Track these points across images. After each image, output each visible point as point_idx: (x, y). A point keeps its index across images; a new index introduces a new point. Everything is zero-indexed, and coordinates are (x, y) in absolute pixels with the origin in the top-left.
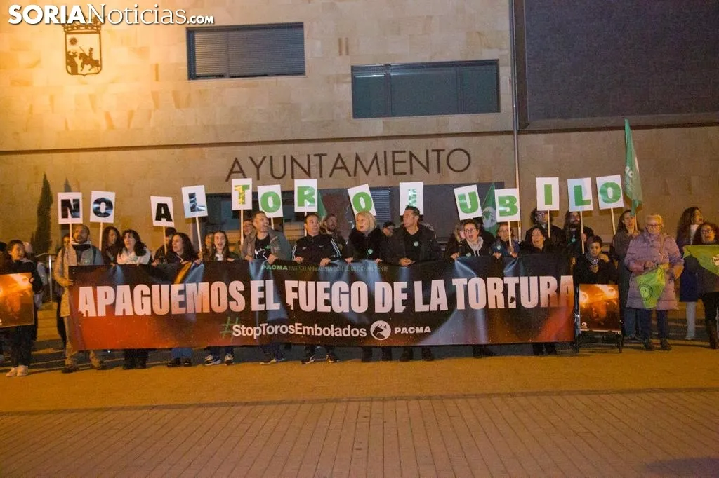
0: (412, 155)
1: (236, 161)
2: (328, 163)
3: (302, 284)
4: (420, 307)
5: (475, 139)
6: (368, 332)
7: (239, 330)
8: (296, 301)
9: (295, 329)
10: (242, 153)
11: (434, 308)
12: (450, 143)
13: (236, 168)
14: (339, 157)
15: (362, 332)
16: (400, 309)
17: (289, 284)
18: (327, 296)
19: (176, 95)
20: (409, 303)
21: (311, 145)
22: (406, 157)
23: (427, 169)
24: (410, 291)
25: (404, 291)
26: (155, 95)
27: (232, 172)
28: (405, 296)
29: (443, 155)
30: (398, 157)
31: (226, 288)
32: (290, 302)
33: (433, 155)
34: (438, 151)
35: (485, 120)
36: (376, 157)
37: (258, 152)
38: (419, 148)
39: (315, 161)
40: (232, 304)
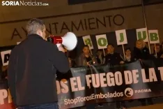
0: (97, 20)
1: (15, 30)
3: (93, 75)
4: (145, 80)
5: (125, 10)
6: (124, 93)
7: (67, 101)
8: (91, 84)
12: (114, 13)
13: (16, 33)
14: (64, 24)
15: (121, 94)
16: (136, 82)
17: (88, 77)
18: (105, 79)
20: (140, 79)
22: (94, 21)
23: (105, 26)
24: (140, 73)
25: (137, 73)
27: (13, 35)
28: (138, 76)
29: (112, 18)
30: (91, 21)
31: (59, 83)
32: (89, 85)
33: (107, 19)
34: (109, 17)
36: (81, 22)
38: (100, 16)
39: (53, 26)
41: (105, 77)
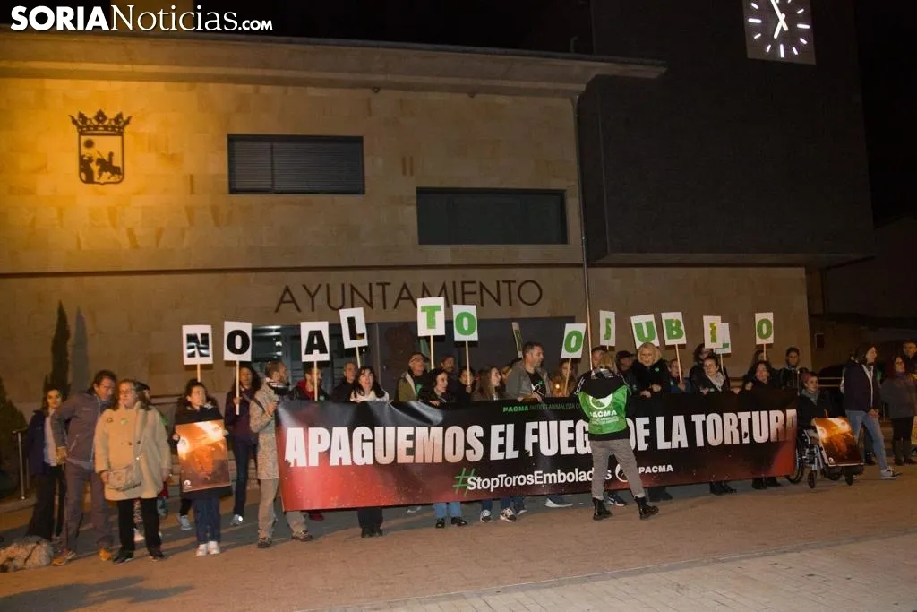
0: (482, 286)
1: (287, 289)
2: (392, 293)
4: (662, 444)
5: (545, 271)
6: (613, 474)
7: (475, 483)
8: (536, 446)
9: (534, 479)
10: (295, 280)
11: (675, 446)
12: (521, 275)
13: (287, 298)
14: (405, 286)
16: (643, 446)
17: (530, 426)
18: (571, 436)
19: (215, 211)
20: (651, 440)
21: (373, 273)
22: (476, 288)
23: (498, 301)
24: (652, 427)
25: (646, 427)
26: (190, 211)
27: (282, 301)
28: (647, 433)
29: (515, 287)
30: (468, 288)
31: (463, 433)
32: (529, 447)
33: (504, 287)
34: (509, 282)
35: (555, 252)
36: (444, 287)
37: (312, 279)
38: (490, 278)
39: (377, 290)
40: (469, 452)
41: (572, 430)
